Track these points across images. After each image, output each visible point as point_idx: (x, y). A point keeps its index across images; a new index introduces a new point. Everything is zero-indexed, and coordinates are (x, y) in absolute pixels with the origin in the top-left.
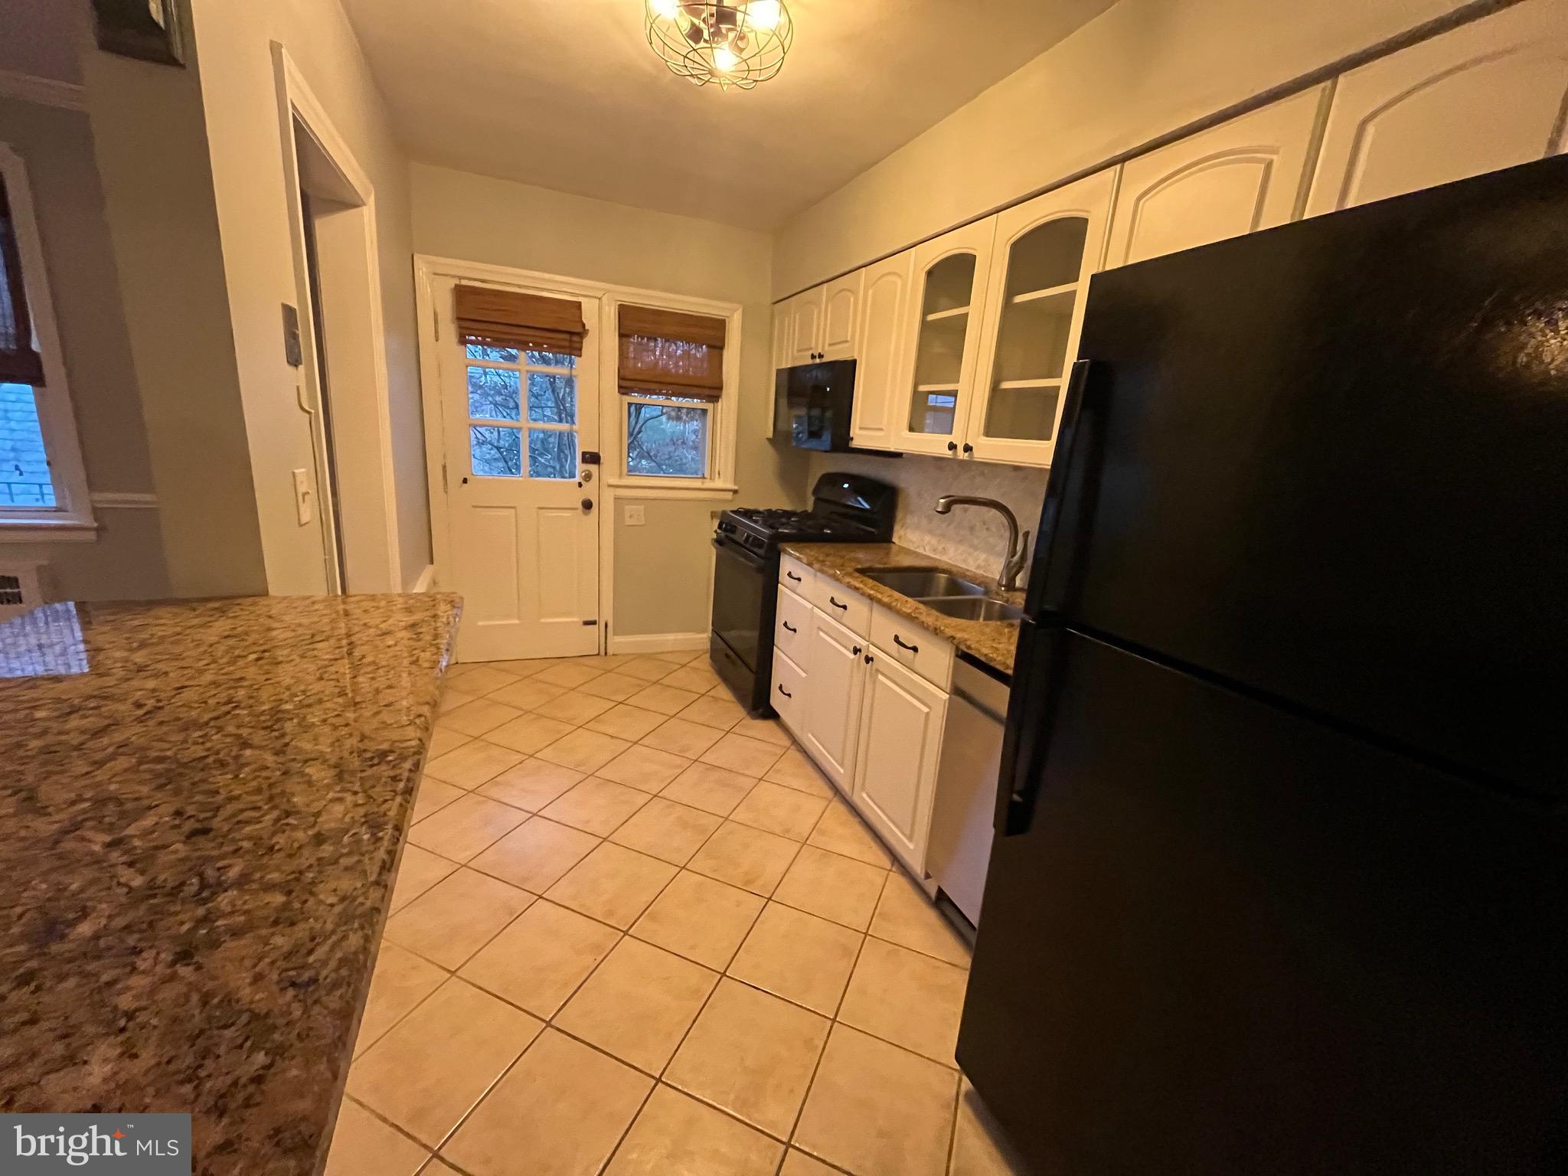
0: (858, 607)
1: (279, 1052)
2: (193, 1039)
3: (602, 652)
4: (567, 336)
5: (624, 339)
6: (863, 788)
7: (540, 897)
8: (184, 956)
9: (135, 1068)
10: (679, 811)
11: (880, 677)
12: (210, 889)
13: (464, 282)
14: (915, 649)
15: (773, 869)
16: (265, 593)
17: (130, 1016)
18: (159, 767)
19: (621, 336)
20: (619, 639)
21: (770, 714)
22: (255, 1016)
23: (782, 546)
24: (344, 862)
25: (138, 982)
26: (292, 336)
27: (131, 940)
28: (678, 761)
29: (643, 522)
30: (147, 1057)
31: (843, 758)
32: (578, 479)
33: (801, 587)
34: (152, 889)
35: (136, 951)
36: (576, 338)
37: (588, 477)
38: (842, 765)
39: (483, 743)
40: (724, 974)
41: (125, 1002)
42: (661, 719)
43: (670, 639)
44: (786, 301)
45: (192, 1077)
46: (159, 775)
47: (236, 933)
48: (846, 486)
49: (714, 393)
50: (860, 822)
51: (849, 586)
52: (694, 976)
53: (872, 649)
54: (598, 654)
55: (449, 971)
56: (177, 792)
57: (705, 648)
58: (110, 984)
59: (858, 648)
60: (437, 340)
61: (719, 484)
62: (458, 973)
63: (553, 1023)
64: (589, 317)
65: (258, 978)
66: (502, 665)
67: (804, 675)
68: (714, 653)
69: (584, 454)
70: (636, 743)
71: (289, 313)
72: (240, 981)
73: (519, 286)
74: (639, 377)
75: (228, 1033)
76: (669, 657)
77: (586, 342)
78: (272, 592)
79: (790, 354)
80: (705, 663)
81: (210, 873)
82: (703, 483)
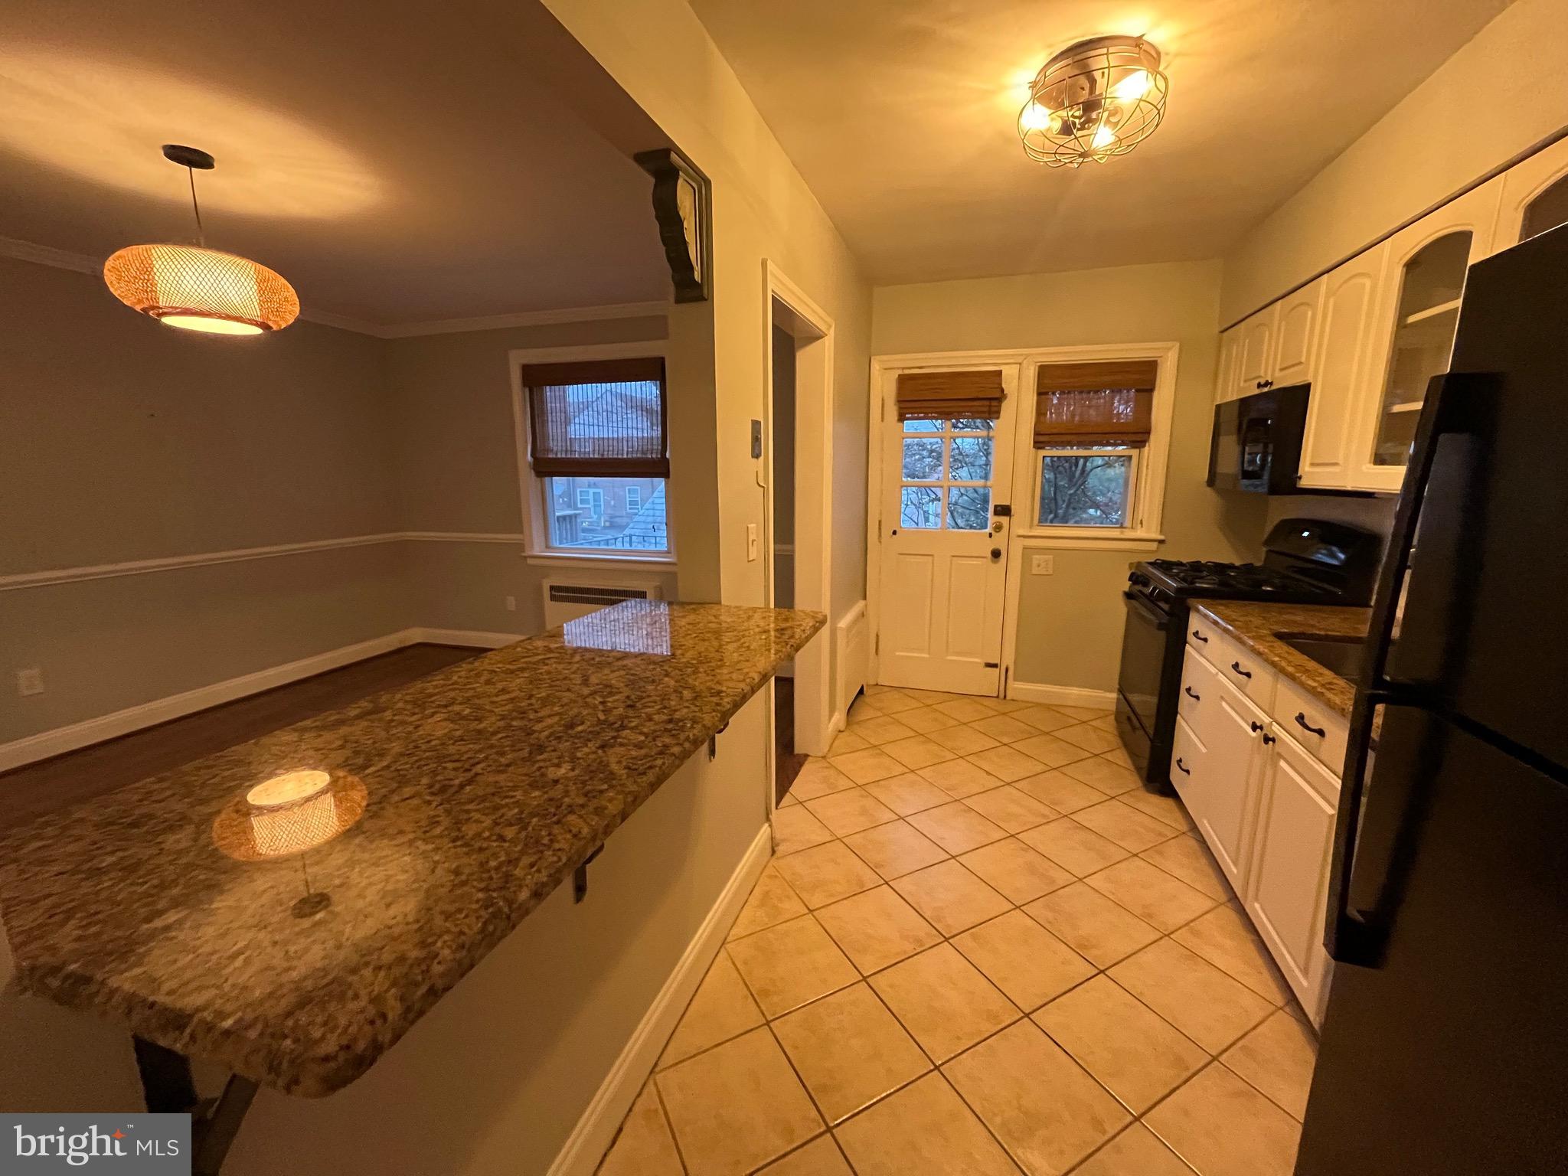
0: (1262, 675)
1: (611, 787)
2: (591, 772)
3: (1002, 695)
4: (987, 403)
5: (1043, 397)
6: (1256, 899)
7: (887, 883)
8: (602, 747)
9: (571, 774)
10: (1031, 856)
11: (1282, 764)
12: (623, 727)
13: (907, 372)
14: (1321, 733)
15: (1116, 946)
16: (719, 603)
17: (578, 759)
18: (632, 678)
19: (1039, 394)
20: (1019, 685)
21: (1167, 791)
22: (612, 773)
23: (1191, 602)
24: (674, 732)
25: (586, 750)
26: (756, 440)
27: (590, 736)
28: (1046, 811)
29: (1051, 573)
30: (577, 772)
31: (1237, 859)
32: (988, 530)
33: (1207, 649)
34: (605, 721)
35: (590, 741)
36: (994, 403)
37: (998, 528)
38: (1235, 864)
39: (878, 751)
40: (1027, 1015)
41: (579, 755)
42: (1040, 768)
43: (1075, 693)
44: (1233, 329)
45: (584, 783)
46: (630, 681)
47: (621, 745)
48: (1306, 534)
49: (1139, 438)
50: (1253, 941)
51: (1253, 650)
52: (996, 1003)
53: (1276, 727)
54: (998, 697)
55: (808, 909)
56: (632, 689)
57: (1111, 708)
58: (578, 748)
59: (1258, 724)
60: (882, 421)
61: (1140, 533)
62: (815, 913)
63: (868, 980)
64: (1009, 384)
65: (619, 762)
66: (911, 693)
67: (1204, 750)
68: (1118, 715)
69: (996, 506)
70: (1009, 784)
71: (756, 424)
72: (613, 760)
73: (949, 366)
74: (1055, 431)
75: (601, 775)
76: (1068, 711)
77: (1004, 405)
78: (723, 603)
79: (1236, 385)
80: (1109, 725)
81: (626, 722)
82: (1122, 533)
